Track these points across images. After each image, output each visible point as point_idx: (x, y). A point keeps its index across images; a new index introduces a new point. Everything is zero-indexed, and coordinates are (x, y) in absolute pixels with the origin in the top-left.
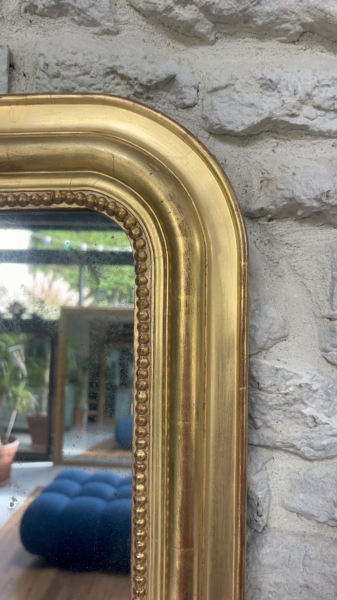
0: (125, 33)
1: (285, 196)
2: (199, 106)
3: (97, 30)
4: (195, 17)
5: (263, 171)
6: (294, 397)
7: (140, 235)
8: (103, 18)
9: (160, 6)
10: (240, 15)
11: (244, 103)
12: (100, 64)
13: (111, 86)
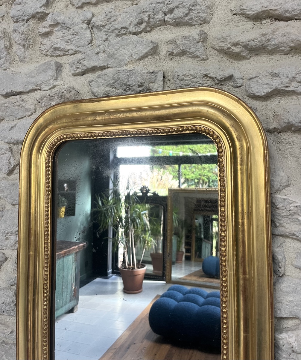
0: (211, 59)
1: (285, 122)
2: (244, 86)
3: (199, 59)
4: (241, 50)
5: (275, 111)
6: (293, 212)
7: (220, 142)
8: (201, 55)
9: (225, 47)
10: (261, 47)
11: (263, 83)
12: (201, 74)
13: (205, 82)
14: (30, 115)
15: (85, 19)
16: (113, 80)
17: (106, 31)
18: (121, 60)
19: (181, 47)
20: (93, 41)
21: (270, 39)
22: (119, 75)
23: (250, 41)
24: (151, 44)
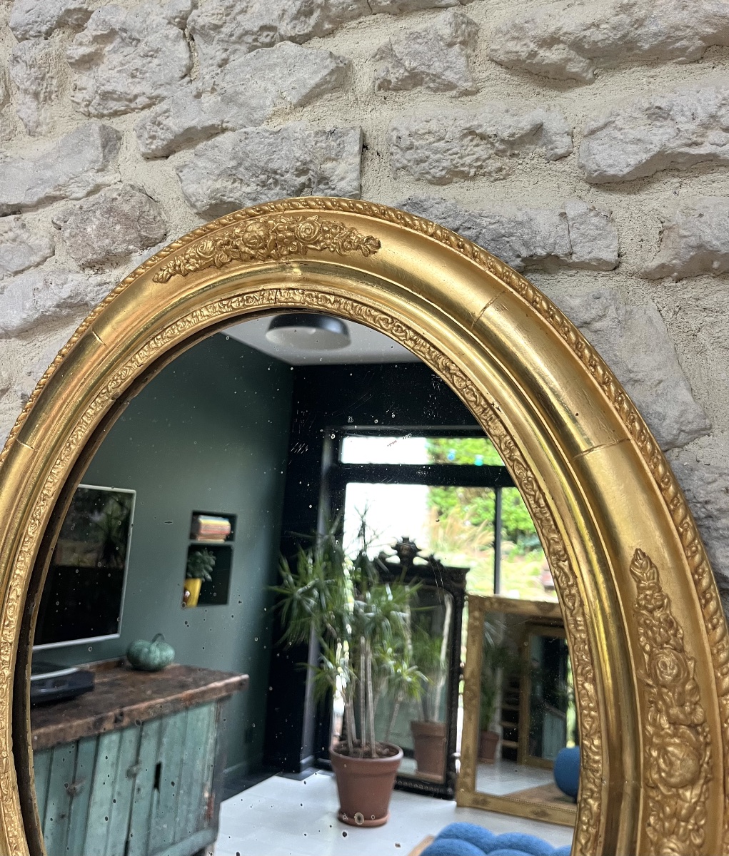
0: (486, 91)
1: (691, 244)
2: (574, 154)
3: (454, 93)
4: (564, 56)
5: (662, 219)
8: (460, 78)
9: (523, 54)
10: (620, 43)
11: (627, 140)
12: (456, 127)
13: (469, 148)
14: (38, 264)
15: (174, 15)
16: (234, 158)
17: (222, 41)
18: (255, 109)
19: (407, 64)
20: (194, 70)
21: (644, 20)
22: (247, 145)
23: (589, 28)
24: (329, 60)
